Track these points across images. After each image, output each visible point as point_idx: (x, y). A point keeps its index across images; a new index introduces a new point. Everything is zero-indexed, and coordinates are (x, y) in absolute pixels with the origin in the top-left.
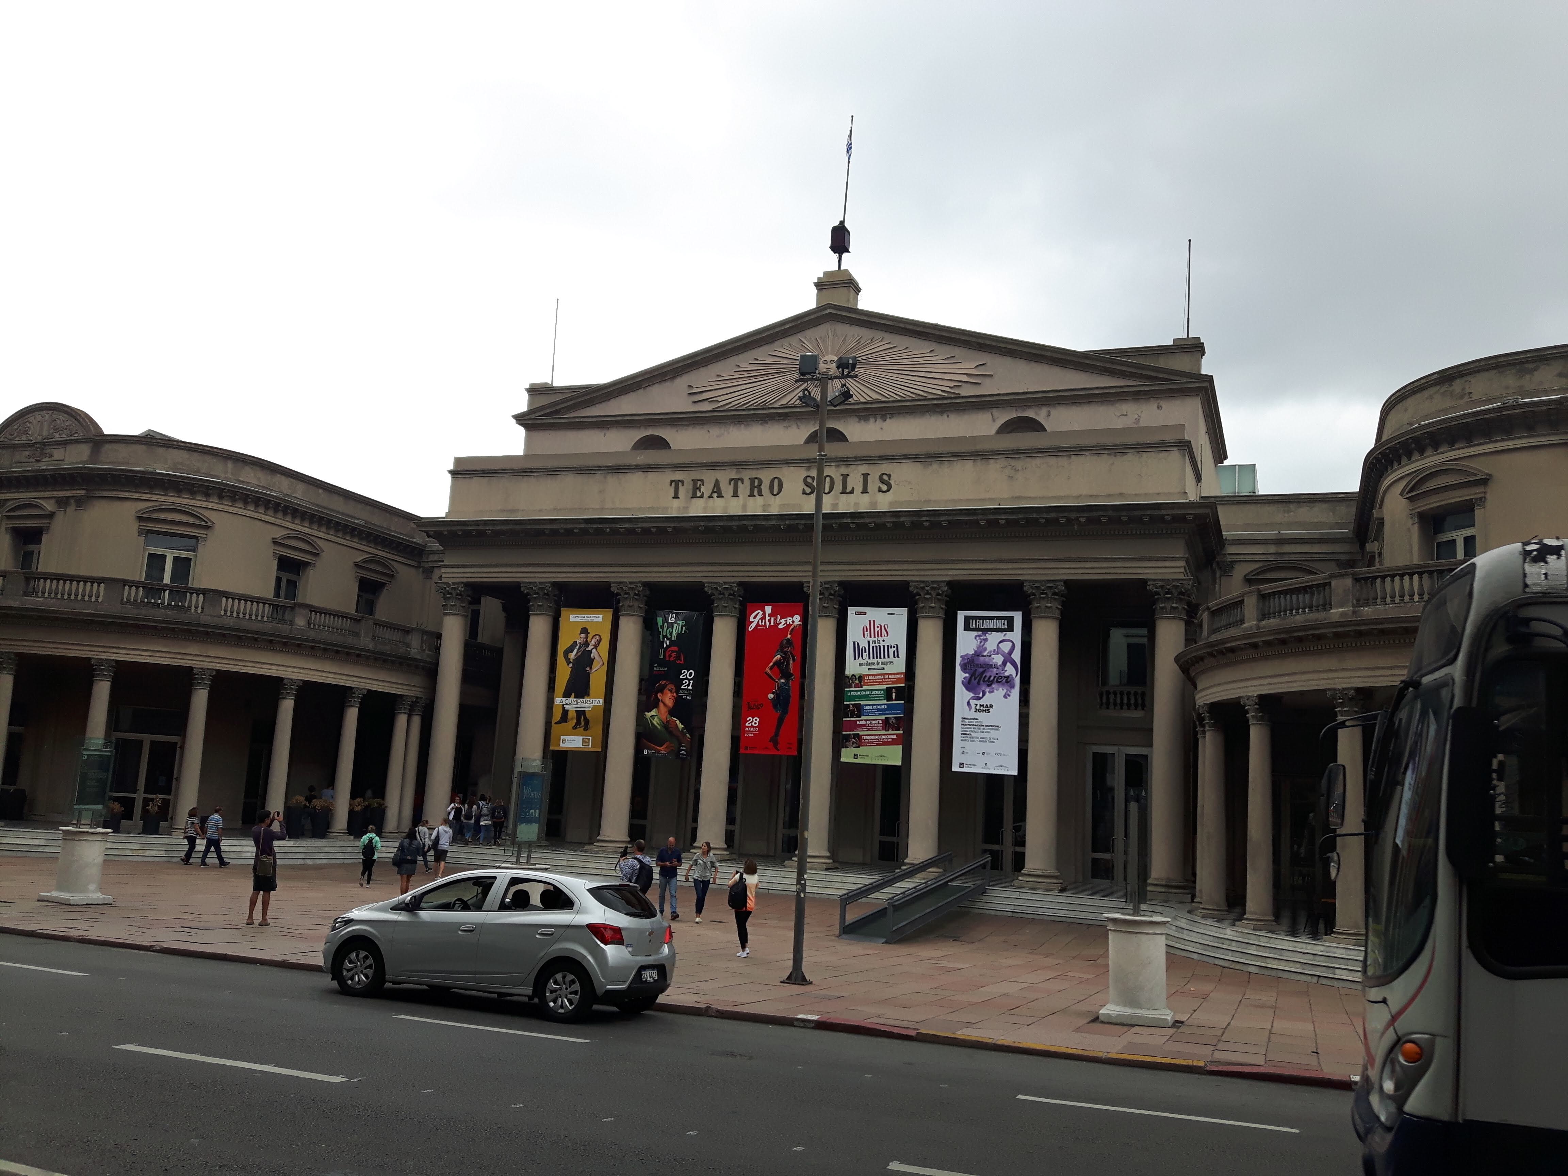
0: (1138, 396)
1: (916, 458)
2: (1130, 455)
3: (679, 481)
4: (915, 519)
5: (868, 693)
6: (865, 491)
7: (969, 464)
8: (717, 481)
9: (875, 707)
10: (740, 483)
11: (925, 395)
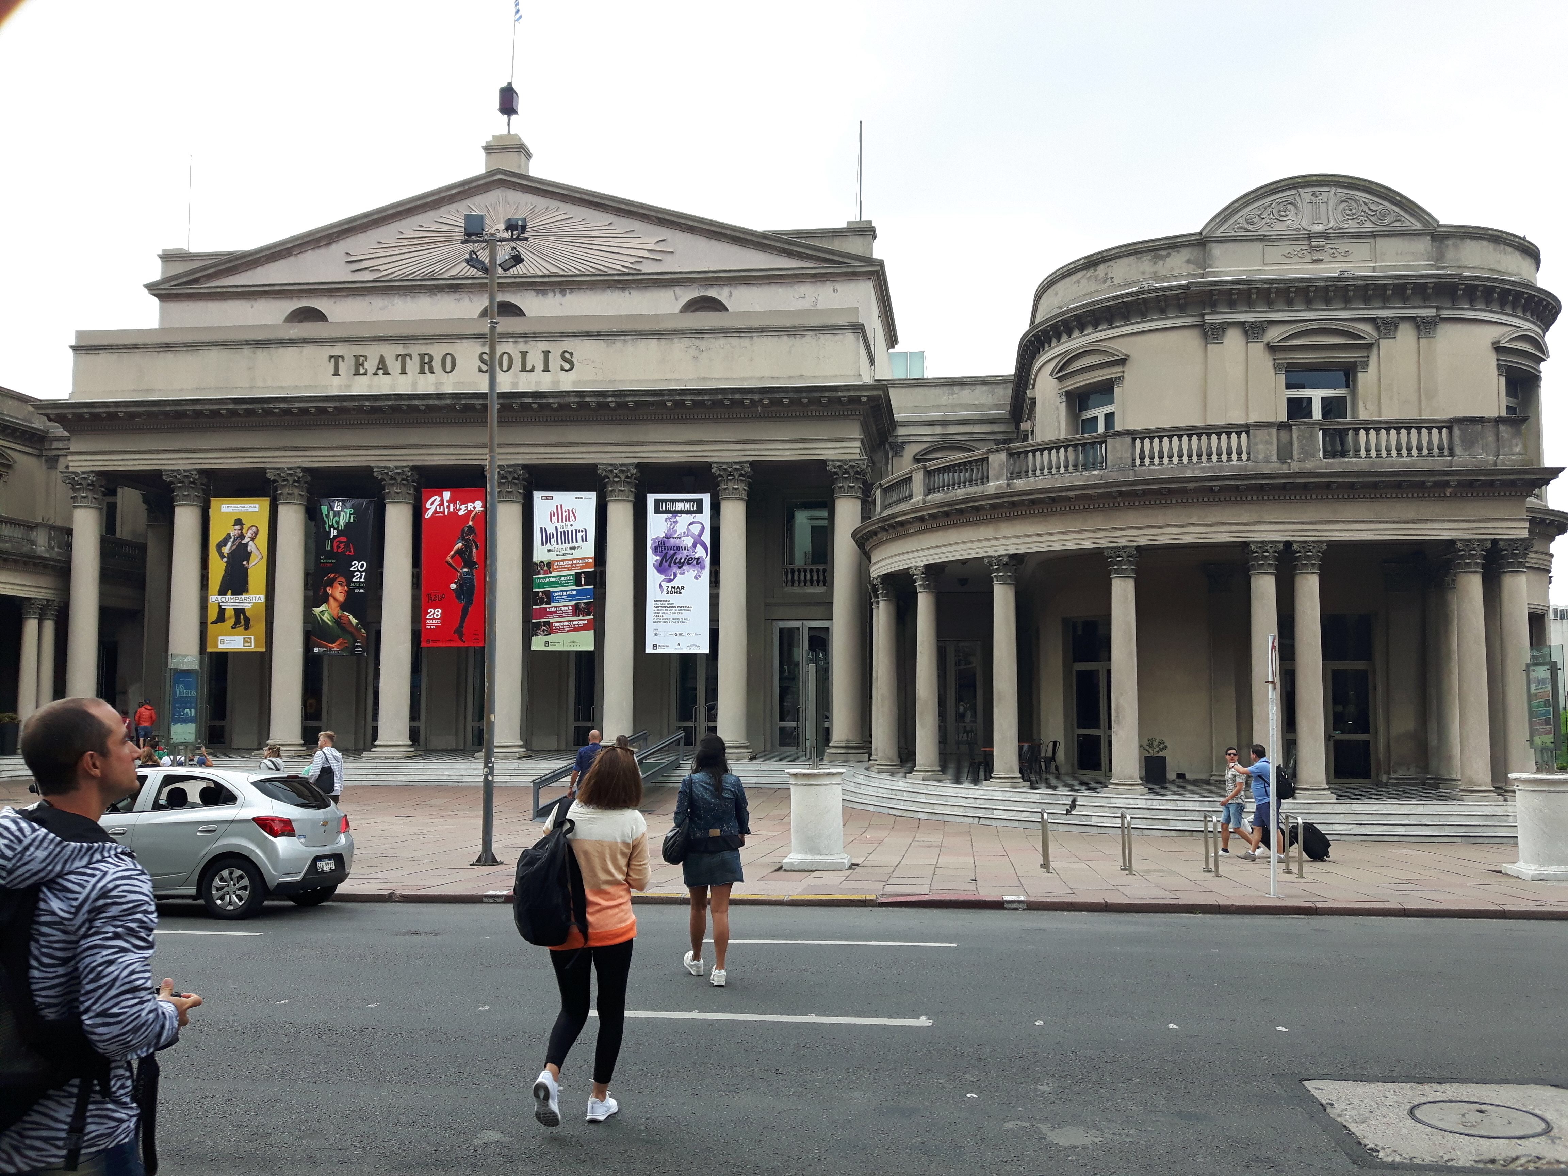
0: (815, 278)
1: (598, 335)
2: (808, 337)
3: (339, 356)
4: (601, 399)
5: (557, 579)
6: (546, 369)
7: (653, 344)
8: (382, 357)
9: (565, 593)
10: (408, 358)
11: (606, 270)
